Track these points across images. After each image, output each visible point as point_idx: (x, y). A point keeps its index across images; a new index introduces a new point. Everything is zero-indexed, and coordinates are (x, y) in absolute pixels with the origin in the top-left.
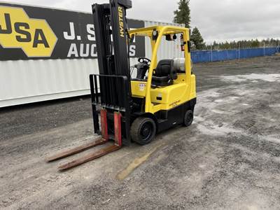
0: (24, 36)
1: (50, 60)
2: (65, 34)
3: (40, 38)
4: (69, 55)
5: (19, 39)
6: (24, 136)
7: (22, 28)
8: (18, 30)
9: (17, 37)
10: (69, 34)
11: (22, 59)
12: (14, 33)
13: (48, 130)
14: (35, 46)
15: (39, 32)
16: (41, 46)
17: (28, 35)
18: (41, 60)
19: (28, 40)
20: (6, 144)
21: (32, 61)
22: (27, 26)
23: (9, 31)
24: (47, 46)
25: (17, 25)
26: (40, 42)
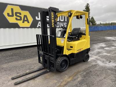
0: (19, 18)
1: (30, 29)
2: (37, 17)
3: (26, 19)
4: (38, 27)
5: (16, 19)
6: (14, 62)
7: (18, 15)
8: (16, 15)
9: (16, 18)
10: (38, 18)
11: (18, 28)
12: (15, 17)
13: (25, 60)
14: (23, 22)
15: (25, 16)
16: (26, 22)
17: (21, 17)
18: (26, 29)
19: (21, 19)
20: (5, 66)
21: (22, 29)
22: (20, 14)
23: (12, 16)
24: (28, 22)
25: (16, 13)
26: (26, 21)
